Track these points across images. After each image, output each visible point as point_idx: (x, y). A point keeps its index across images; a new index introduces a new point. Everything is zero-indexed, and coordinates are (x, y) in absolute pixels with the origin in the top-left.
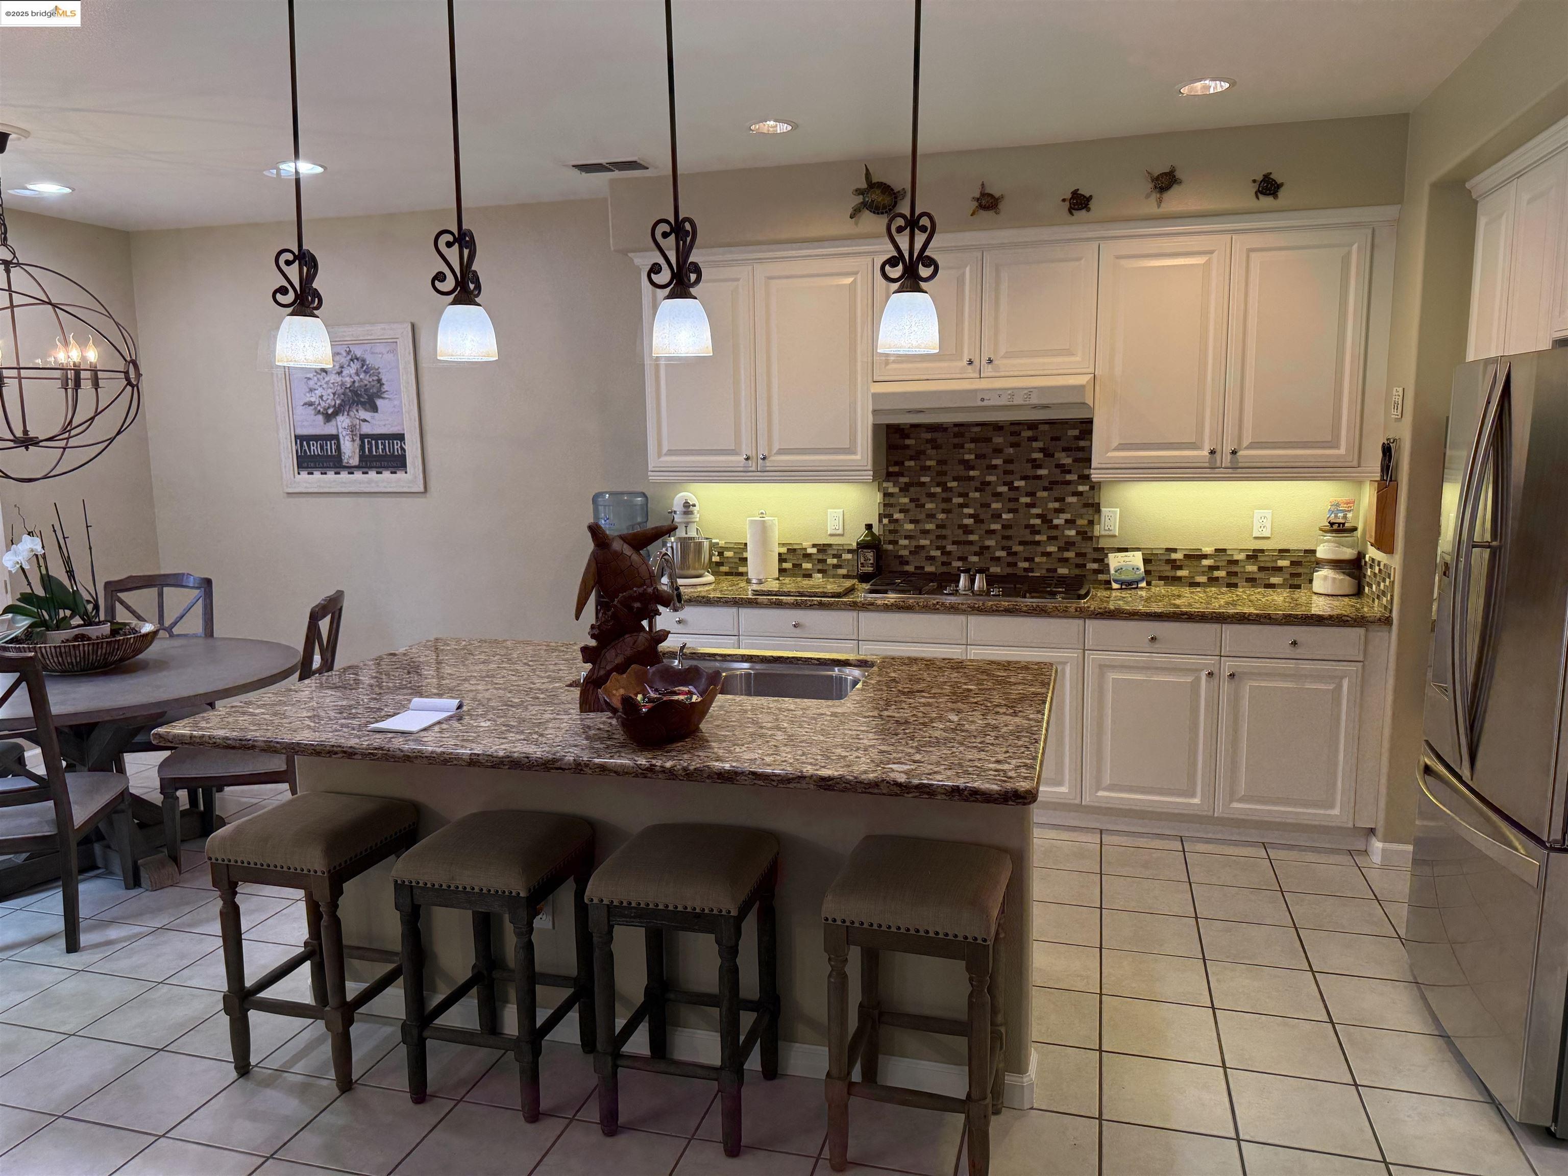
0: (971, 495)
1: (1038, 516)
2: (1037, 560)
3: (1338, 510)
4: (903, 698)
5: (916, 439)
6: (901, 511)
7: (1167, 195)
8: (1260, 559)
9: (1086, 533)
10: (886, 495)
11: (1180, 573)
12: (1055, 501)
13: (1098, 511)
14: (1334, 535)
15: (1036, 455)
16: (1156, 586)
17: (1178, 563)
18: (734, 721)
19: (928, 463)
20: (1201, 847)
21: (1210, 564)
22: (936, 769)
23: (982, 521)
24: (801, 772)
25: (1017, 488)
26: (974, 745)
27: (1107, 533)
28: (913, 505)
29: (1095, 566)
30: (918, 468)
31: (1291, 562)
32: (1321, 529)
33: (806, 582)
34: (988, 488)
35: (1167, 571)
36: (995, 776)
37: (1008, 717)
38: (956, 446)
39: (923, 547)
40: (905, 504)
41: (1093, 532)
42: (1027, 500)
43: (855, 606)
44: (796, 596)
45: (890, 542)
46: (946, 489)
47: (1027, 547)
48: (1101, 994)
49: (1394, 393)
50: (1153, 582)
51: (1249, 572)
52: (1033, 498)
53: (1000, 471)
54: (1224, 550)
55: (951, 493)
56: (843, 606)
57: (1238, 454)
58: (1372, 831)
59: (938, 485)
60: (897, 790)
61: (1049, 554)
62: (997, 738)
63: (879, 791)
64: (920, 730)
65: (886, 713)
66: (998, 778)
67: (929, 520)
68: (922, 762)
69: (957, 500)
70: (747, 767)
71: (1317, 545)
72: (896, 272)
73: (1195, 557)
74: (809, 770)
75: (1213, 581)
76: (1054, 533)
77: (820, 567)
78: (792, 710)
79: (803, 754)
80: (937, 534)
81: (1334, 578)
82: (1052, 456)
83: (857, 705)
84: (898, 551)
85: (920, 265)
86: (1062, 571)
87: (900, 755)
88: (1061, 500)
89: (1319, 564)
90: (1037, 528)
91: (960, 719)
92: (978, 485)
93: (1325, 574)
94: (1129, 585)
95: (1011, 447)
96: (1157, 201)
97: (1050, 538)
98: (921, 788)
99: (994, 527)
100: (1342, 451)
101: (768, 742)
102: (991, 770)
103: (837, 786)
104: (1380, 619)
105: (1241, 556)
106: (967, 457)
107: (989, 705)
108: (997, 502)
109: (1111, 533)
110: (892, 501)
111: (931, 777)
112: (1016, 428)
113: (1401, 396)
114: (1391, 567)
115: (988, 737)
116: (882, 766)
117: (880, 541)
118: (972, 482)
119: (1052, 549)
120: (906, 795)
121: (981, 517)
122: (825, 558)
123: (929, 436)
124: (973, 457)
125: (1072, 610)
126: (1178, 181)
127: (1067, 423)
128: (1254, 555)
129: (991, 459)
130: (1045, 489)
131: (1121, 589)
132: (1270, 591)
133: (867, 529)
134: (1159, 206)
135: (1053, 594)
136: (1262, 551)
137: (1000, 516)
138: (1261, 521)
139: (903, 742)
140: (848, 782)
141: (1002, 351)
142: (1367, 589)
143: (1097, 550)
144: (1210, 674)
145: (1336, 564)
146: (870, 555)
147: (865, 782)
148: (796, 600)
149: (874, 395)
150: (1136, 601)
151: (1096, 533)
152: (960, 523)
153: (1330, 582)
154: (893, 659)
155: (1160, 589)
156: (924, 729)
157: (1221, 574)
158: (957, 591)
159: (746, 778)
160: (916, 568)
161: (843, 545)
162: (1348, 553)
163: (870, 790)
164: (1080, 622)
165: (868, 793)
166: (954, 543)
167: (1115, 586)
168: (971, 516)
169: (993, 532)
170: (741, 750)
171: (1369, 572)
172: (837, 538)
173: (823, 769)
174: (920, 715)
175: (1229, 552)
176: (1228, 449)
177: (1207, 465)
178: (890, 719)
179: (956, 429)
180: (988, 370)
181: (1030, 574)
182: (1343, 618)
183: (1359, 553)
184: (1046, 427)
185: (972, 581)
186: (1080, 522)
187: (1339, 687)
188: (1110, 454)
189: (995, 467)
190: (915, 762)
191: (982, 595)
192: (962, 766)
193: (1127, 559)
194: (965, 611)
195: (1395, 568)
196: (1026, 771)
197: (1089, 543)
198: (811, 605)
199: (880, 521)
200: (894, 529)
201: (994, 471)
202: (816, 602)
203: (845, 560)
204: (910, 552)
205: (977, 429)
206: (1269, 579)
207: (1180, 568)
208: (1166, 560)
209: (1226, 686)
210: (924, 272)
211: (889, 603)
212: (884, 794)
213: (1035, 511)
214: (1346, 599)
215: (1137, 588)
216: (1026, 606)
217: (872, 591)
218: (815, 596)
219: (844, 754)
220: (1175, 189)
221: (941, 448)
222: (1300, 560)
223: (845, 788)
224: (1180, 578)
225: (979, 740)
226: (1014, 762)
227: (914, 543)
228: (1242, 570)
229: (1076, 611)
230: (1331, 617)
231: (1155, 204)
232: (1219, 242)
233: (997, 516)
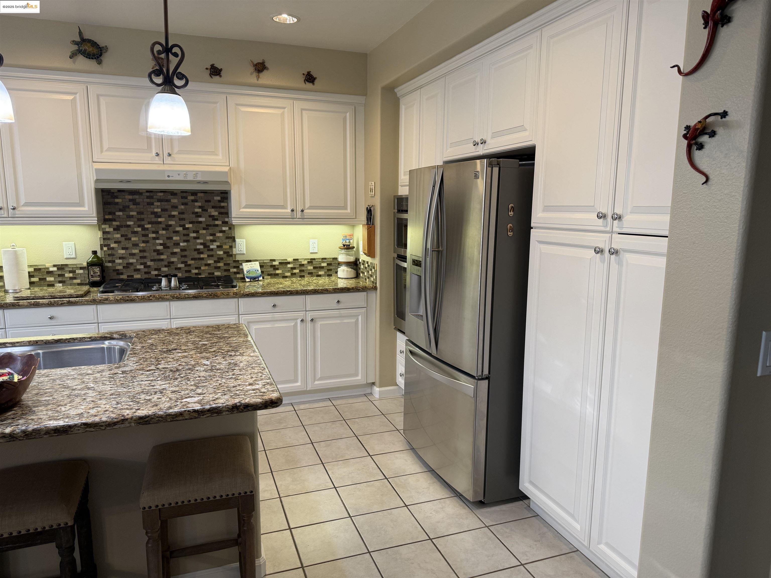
0: (160, 232)
1: (201, 244)
2: (202, 268)
3: (346, 239)
4: (165, 355)
5: (122, 199)
6: (115, 242)
7: (261, 75)
8: (314, 263)
9: (229, 252)
10: (104, 233)
11: (278, 272)
12: (210, 236)
13: (234, 240)
14: (346, 250)
15: (197, 210)
16: (267, 279)
17: (276, 267)
18: (49, 389)
19: (132, 213)
20: (302, 407)
21: (291, 267)
22: (216, 397)
23: (168, 247)
24: (123, 416)
25: (188, 228)
26: (230, 377)
27: (239, 252)
28: (123, 238)
29: (235, 270)
30: (125, 216)
31: (327, 264)
32: (340, 248)
33: (51, 290)
34: (170, 228)
35: (271, 271)
36: (255, 393)
37: (239, 357)
38: (148, 204)
39: (132, 264)
40: (118, 238)
41: (232, 252)
42: (194, 235)
43: (94, 302)
44: (49, 299)
45: (109, 262)
46: (144, 229)
47: (196, 261)
48: (280, 498)
49: (370, 184)
50: (265, 277)
51: (309, 270)
52: (198, 234)
53: (177, 219)
54: (297, 260)
55: (148, 231)
56: (86, 303)
57: (304, 212)
58: (373, 384)
59: (139, 226)
60: (196, 415)
61: (209, 265)
62: (240, 370)
63: (183, 418)
64: (190, 373)
65: (160, 367)
66: (257, 394)
67: (135, 247)
68: (205, 394)
69: (152, 235)
70: (77, 421)
71: (338, 256)
72: (159, 80)
73: (284, 263)
74: (128, 413)
75: (293, 275)
76: (211, 253)
77: (60, 279)
78: (91, 374)
79: (118, 403)
80: (140, 255)
81: (347, 270)
82: (207, 211)
83: (137, 364)
84: (115, 267)
85: (175, 77)
86: (217, 274)
87: (187, 392)
88: (213, 235)
89: (340, 264)
90: (201, 251)
91: (211, 363)
92: (164, 226)
93: (344, 268)
94: (254, 279)
95: (182, 205)
96: (256, 77)
97: (209, 256)
98: (212, 410)
99: (176, 250)
100: (349, 211)
101: (85, 399)
102: (250, 390)
103: (153, 420)
104: (372, 288)
105: (305, 262)
106: (156, 210)
107: (223, 351)
108: (177, 236)
109: (242, 252)
110: (109, 236)
111: (216, 402)
112: (185, 194)
113: (374, 185)
114: (375, 264)
115: (235, 371)
116: (179, 401)
117: (102, 260)
118: (160, 225)
119: (210, 262)
120: (202, 417)
121: (168, 245)
122: (63, 273)
123: (130, 197)
124: (159, 210)
125: (232, 294)
126: (267, 68)
127: (213, 193)
128: (311, 261)
129: (171, 211)
130: (204, 229)
131: (251, 281)
132: (319, 278)
133: (93, 254)
134: (258, 80)
135: (218, 286)
136: (314, 259)
137: (178, 244)
138: (313, 245)
139: (184, 382)
140: (161, 417)
141: (176, 149)
142: (361, 275)
143: (235, 261)
144: (302, 321)
145: (348, 264)
146: (97, 270)
147: (173, 414)
148: (50, 301)
149: (96, 170)
150: (257, 287)
151: (234, 253)
152: (155, 249)
153: (345, 272)
154: (143, 332)
155: (268, 280)
156: (192, 372)
157: (297, 271)
158: (161, 288)
159: (79, 428)
160: (128, 276)
161: (76, 265)
162: (352, 259)
163: (177, 419)
164: (236, 300)
165: (175, 420)
166: (152, 260)
167: (247, 280)
168: (161, 244)
169: (176, 253)
170: (67, 409)
171: (362, 267)
172: (72, 260)
173: (139, 411)
174: (184, 364)
175: (300, 261)
176: (299, 209)
177: (290, 217)
178: (165, 369)
179: (148, 194)
180: (168, 160)
181: (200, 276)
182: (358, 288)
183: (356, 259)
184: (202, 195)
185: (170, 282)
186: (225, 247)
187: (357, 320)
188: (242, 210)
189: (174, 216)
190: (200, 394)
191: (176, 289)
192: (231, 392)
193: (252, 266)
194: (168, 299)
195: (376, 264)
196: (270, 387)
197: (231, 258)
198: (62, 304)
199: (102, 249)
200: (112, 254)
201: (173, 218)
202: (65, 302)
203: (78, 274)
204: (124, 267)
205: (162, 194)
206: (318, 272)
207: (278, 269)
208: (271, 265)
209: (309, 325)
210: (178, 83)
211: (118, 299)
212: (186, 419)
213: (199, 241)
214: (354, 280)
215: (258, 280)
216: (205, 294)
217: (103, 292)
218: (64, 298)
219: (148, 398)
220: (265, 72)
221: (139, 205)
222: (331, 263)
223: (159, 420)
224: (277, 274)
225: (231, 374)
226: (260, 382)
227: (126, 261)
228: (306, 269)
229: (234, 294)
230: (353, 288)
231: (256, 78)
232: (287, 103)
233: (177, 244)
